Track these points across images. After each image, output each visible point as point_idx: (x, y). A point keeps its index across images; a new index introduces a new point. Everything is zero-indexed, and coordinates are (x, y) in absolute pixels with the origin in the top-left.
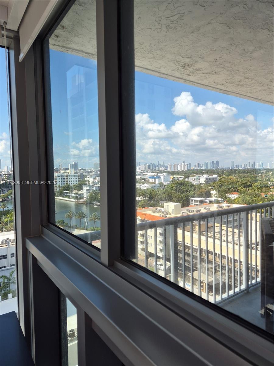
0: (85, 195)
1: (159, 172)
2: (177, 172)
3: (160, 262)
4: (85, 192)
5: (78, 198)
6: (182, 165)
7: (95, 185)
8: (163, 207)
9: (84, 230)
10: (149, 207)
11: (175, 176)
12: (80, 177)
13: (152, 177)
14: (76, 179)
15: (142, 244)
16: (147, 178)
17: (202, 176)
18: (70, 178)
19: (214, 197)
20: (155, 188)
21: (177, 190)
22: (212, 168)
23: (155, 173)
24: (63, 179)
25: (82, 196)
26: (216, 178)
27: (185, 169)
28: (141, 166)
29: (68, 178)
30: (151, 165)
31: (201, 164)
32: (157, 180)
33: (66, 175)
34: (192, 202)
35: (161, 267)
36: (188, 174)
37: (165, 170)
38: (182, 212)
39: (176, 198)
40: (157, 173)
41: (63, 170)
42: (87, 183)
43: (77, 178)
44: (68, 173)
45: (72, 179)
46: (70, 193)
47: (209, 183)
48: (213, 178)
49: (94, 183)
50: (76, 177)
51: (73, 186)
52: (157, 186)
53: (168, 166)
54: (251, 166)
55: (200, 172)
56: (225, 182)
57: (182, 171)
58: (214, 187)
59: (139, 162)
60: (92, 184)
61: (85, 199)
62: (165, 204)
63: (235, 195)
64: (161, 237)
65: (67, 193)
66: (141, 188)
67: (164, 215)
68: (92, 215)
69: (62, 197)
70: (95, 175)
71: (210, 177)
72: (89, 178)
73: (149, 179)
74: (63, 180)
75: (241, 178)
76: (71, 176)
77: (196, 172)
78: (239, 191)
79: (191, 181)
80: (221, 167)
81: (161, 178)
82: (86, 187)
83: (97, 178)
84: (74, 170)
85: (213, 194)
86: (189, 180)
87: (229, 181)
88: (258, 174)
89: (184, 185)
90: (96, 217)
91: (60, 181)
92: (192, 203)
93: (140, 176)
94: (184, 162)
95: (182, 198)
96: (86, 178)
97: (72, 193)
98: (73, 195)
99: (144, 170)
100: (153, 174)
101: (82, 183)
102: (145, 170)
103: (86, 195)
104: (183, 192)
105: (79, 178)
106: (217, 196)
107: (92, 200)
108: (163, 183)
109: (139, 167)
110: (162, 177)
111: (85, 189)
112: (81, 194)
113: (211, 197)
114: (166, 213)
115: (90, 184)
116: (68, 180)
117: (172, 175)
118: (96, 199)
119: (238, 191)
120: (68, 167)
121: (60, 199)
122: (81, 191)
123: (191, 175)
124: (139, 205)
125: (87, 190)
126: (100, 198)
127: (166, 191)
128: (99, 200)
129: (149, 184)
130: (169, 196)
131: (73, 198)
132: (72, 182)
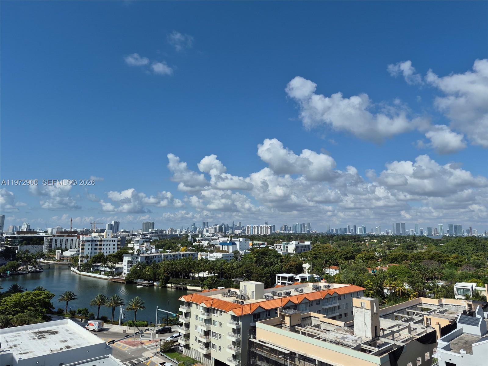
0: (125, 269)
1: (233, 237)
2: (258, 236)
4: (125, 265)
5: (114, 273)
6: (265, 228)
7: (141, 255)
8: (238, 287)
9: (118, 324)
10: (218, 288)
11: (255, 242)
12: (120, 243)
13: (224, 243)
14: (114, 245)
15: (206, 347)
16: (217, 245)
17: (290, 243)
18: (105, 243)
19: (307, 273)
20: (228, 259)
21: (258, 263)
22: (303, 232)
23: (228, 237)
24: (94, 245)
25: (120, 270)
26: (308, 246)
27: (269, 233)
28: (210, 227)
29: (103, 243)
30: (223, 226)
31: (289, 226)
32: (231, 247)
33: (99, 239)
34: (278, 279)
36: (273, 239)
37: (242, 233)
38: (266, 296)
39: (257, 274)
40: (231, 237)
41: (96, 232)
42: (131, 251)
43: (116, 243)
44: (103, 237)
45: (108, 245)
46: (102, 267)
47: (300, 253)
48: (305, 246)
49: (140, 251)
50: (114, 243)
51: (109, 255)
52: (231, 257)
53: (246, 228)
54: (351, 231)
55: (288, 238)
56: (320, 251)
57: (265, 236)
58: (306, 258)
59: (207, 222)
60: (137, 254)
61: (124, 275)
62: (242, 284)
63: (334, 270)
64: (235, 335)
65: (99, 266)
66: (209, 259)
67: (239, 300)
68: (132, 301)
69: (90, 272)
70: (144, 240)
71: (301, 244)
72: (133, 243)
73: (220, 246)
74: (94, 247)
75: (341, 247)
76: (107, 241)
77: (282, 237)
78: (339, 265)
79: (276, 249)
80: (314, 231)
81: (236, 244)
82: (127, 257)
83: (145, 243)
84: (113, 232)
85: (305, 268)
86: (274, 248)
87: (326, 250)
88: (360, 242)
89: (266, 255)
90: (137, 303)
91: (90, 249)
92: (279, 281)
93: (207, 242)
94: (266, 224)
95: (265, 274)
96: (129, 245)
97: (106, 267)
98: (107, 269)
99: (214, 234)
100: (226, 239)
101: (123, 251)
102: (215, 233)
103: (126, 270)
104: (266, 265)
105: (118, 245)
106: (311, 271)
107: (134, 278)
108: (239, 252)
109: (207, 229)
110: (238, 244)
111: (125, 261)
112: (119, 269)
113: (303, 273)
114: (243, 298)
115: (133, 253)
116: (102, 247)
117: (251, 241)
118: (140, 275)
119: (338, 265)
120: (104, 228)
121: (87, 276)
122: (120, 263)
123: (276, 241)
124: (204, 285)
125: (129, 262)
126: (147, 274)
127: (243, 264)
128: (145, 277)
129: (219, 253)
130: (247, 271)
131: (107, 273)
132: (108, 251)
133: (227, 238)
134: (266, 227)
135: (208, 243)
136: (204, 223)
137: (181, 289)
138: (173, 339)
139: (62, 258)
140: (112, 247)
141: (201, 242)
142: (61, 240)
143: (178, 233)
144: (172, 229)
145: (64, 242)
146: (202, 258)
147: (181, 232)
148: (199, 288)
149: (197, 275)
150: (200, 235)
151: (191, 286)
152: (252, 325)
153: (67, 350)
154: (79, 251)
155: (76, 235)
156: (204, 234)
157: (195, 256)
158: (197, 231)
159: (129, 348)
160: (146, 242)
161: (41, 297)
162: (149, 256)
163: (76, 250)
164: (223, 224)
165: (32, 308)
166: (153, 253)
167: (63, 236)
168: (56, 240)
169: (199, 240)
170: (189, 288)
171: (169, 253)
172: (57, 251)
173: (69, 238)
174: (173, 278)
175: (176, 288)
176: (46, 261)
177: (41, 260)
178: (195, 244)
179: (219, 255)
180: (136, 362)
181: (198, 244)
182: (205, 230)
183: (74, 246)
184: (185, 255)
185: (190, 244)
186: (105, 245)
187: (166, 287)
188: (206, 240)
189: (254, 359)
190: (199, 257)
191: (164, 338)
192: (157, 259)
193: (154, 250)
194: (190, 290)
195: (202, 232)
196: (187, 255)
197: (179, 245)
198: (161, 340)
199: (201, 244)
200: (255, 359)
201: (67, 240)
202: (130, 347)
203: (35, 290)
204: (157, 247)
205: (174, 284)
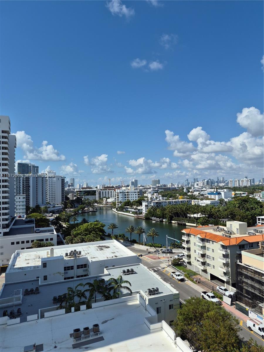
0: (144, 210)
1: (218, 188)
2: (240, 188)
3: (224, 287)
4: (144, 208)
5: (137, 213)
7: (153, 201)
8: (225, 226)
9: (143, 245)
10: (209, 225)
11: (237, 192)
12: (139, 193)
13: (212, 193)
14: (136, 195)
15: (203, 265)
16: (206, 194)
18: (131, 194)
20: (215, 204)
21: (241, 208)
23: (215, 189)
24: (124, 195)
25: (141, 211)
27: (248, 185)
28: (199, 182)
29: (129, 194)
30: (210, 181)
32: (217, 196)
33: (127, 191)
34: (259, 221)
35: (226, 292)
36: (253, 189)
37: (225, 185)
38: (249, 233)
39: (240, 216)
40: (217, 189)
41: (125, 187)
42: (146, 199)
43: (137, 194)
44: (129, 190)
45: (132, 195)
46: (130, 208)
49: (152, 199)
50: (136, 193)
51: (133, 201)
52: (217, 203)
53: (228, 182)
57: (245, 187)
59: (197, 178)
60: (150, 200)
61: (144, 214)
62: (228, 223)
64: (225, 259)
65: (128, 208)
66: (200, 205)
67: (226, 234)
68: (150, 231)
69: (123, 212)
70: (154, 191)
72: (147, 194)
73: (208, 195)
76: (132, 192)
77: (261, 188)
79: (256, 197)
81: (221, 194)
82: (144, 203)
83: (155, 194)
84: (134, 187)
86: (253, 196)
89: (248, 202)
90: (154, 232)
91: (122, 197)
92: (259, 222)
93: (198, 192)
94: (246, 178)
95: (247, 216)
96: (145, 195)
97: (132, 209)
98: (133, 210)
99: (202, 186)
100: (213, 190)
101: (141, 198)
102: (204, 186)
104: (248, 210)
105: (138, 195)
107: (150, 216)
108: (224, 200)
109: (197, 183)
110: (223, 193)
111: (144, 205)
112: (140, 210)
114: (229, 233)
115: (148, 200)
116: (129, 196)
117: (233, 191)
118: (154, 214)
120: (129, 184)
121: (122, 214)
122: (140, 206)
123: (256, 191)
124: (198, 222)
125: (146, 206)
126: (158, 214)
127: (228, 208)
128: (157, 216)
129: (208, 200)
130: (231, 214)
131: (133, 213)
132: (133, 198)
133: (214, 189)
134: (246, 181)
135: (199, 193)
136: (195, 179)
137: (181, 224)
138: (179, 257)
139: (107, 203)
140: (135, 196)
141: (194, 193)
142: (106, 192)
143: (176, 186)
144: (172, 184)
145: (107, 193)
146: (195, 204)
147: (178, 186)
148: (195, 225)
149: (192, 216)
150: (192, 188)
151: (189, 223)
152: (238, 252)
153: (116, 258)
154: (116, 199)
155: (113, 189)
156: (195, 187)
157: (190, 203)
158: (190, 185)
159: (151, 260)
160: (155, 193)
161: (99, 226)
162: (158, 202)
163: (114, 198)
164: (210, 179)
165: (94, 232)
166: (160, 200)
167: (106, 190)
168: (103, 192)
169: (191, 191)
170: (187, 224)
171: (171, 200)
172: (104, 199)
173: (110, 191)
174: (175, 217)
175: (178, 224)
176: (98, 205)
177: (96, 204)
178: (189, 194)
179: (208, 202)
180: (156, 270)
181: (191, 194)
182: (195, 184)
183: (113, 196)
184: (182, 202)
185: (186, 194)
186: (131, 195)
187: (171, 223)
188: (197, 191)
189: (241, 277)
190: (193, 203)
191: (173, 256)
192: (163, 204)
193: (161, 198)
194: (188, 226)
195: (193, 185)
196: (184, 201)
197: (178, 195)
198: (171, 257)
199: (193, 194)
200: (242, 277)
201: (108, 192)
202: (152, 259)
203: (95, 222)
204: (163, 196)
205: (176, 221)
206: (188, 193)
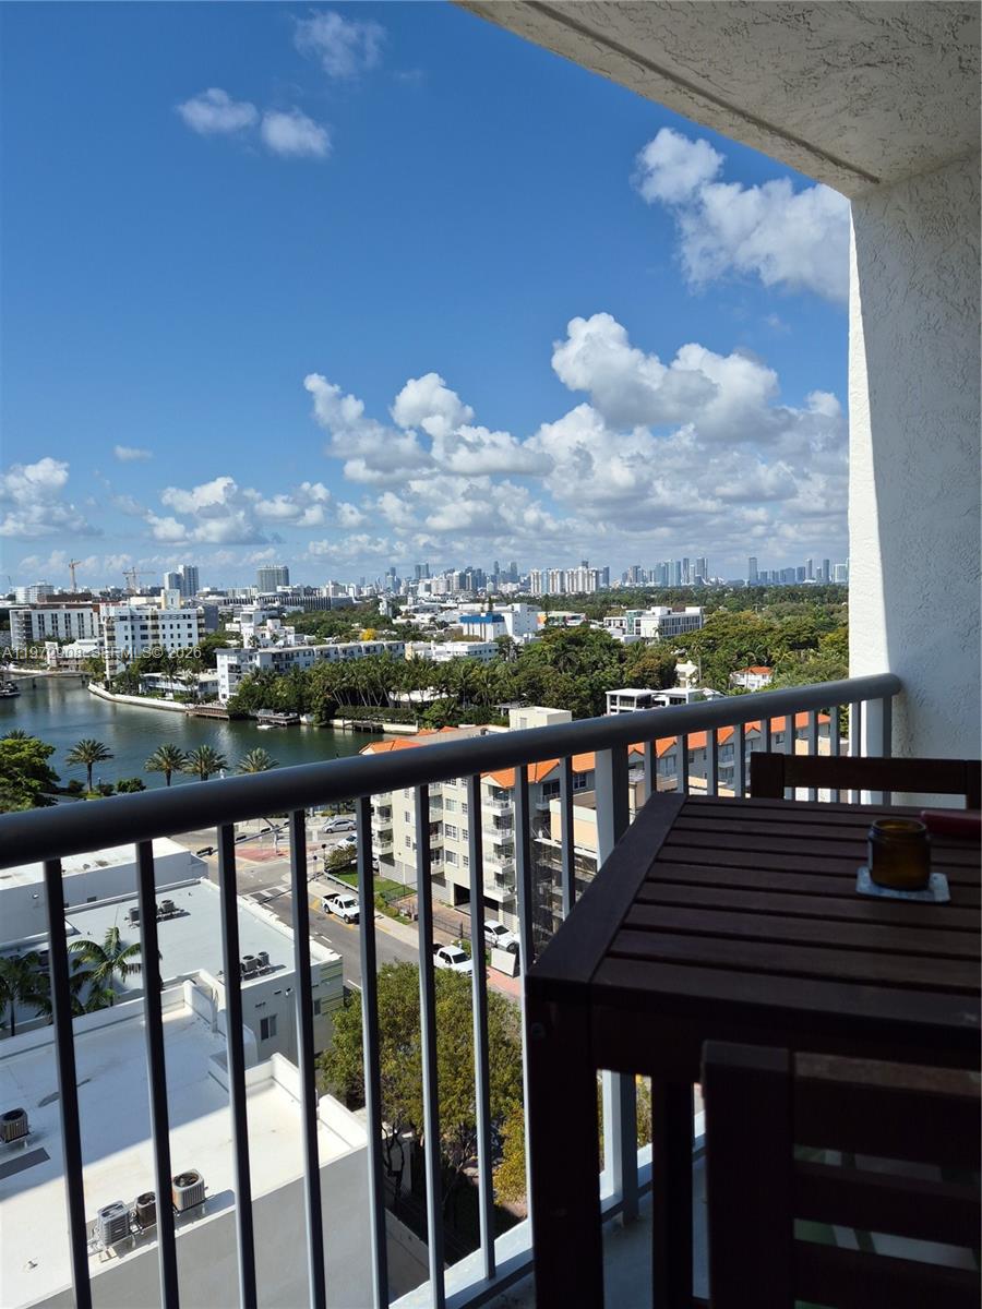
0: (223, 686)
1: (496, 601)
2: (563, 598)
3: (497, 920)
4: (223, 677)
5: (196, 696)
6: (580, 574)
7: (260, 651)
8: (504, 722)
10: (461, 726)
11: (554, 614)
12: (203, 621)
13: (473, 619)
14: (190, 626)
16: (454, 622)
17: (648, 612)
18: (167, 623)
19: (688, 686)
20: (484, 656)
21: (561, 664)
22: (683, 584)
23: (484, 602)
24: (137, 628)
25: (211, 689)
26: (696, 619)
27: (590, 588)
28: (435, 578)
29: (160, 623)
30: (469, 574)
31: (647, 568)
32: (490, 627)
33: (149, 613)
34: (612, 704)
35: (500, 937)
36: (602, 604)
37: (520, 591)
39: (557, 691)
40: (491, 602)
41: (141, 595)
42: (233, 642)
43: (194, 622)
44: (159, 607)
45: (175, 626)
46: (167, 680)
47: (673, 637)
48: (687, 619)
49: (258, 641)
50: (189, 621)
52: (490, 651)
53: (529, 578)
54: (814, 574)
55: (645, 600)
56: (725, 631)
57: (581, 596)
58: (688, 648)
59: (428, 565)
60: (250, 647)
61: (223, 701)
62: (515, 715)
63: (759, 677)
64: (499, 831)
65: (158, 679)
66: (434, 658)
68: (246, 759)
69: (137, 694)
70: (264, 612)
71: (676, 615)
72: (239, 622)
73: (462, 625)
74: (139, 632)
75: (782, 617)
76: (171, 617)
77: (627, 598)
78: (774, 662)
79: (609, 630)
80: (713, 580)
81: (503, 620)
82: (226, 657)
83: (269, 621)
84: (183, 594)
85: (684, 674)
86: (602, 626)
87: (740, 626)
88: (838, 603)
89: (583, 644)
90: (261, 765)
91: (130, 638)
92: (613, 707)
93: (429, 616)
94: (585, 564)
95: (578, 690)
96: (228, 625)
97: (175, 681)
98: (179, 687)
99: (445, 595)
100: (477, 607)
101: (214, 641)
102: (449, 593)
103: (227, 688)
104: (582, 670)
105: (200, 626)
106: (698, 681)
107: (249, 706)
108: (509, 639)
109: (428, 582)
110: (508, 618)
111: (223, 666)
112: (210, 685)
113: (678, 685)
115: (242, 645)
116: (160, 632)
117: (543, 610)
118: (263, 699)
119: (770, 664)
120: (161, 586)
121: (131, 703)
122: (210, 670)
123: (610, 609)
124: (426, 720)
125: (232, 668)
126: (280, 698)
127: (522, 667)
128: (277, 705)
129: (460, 643)
130: (532, 686)
131: (179, 697)
132: (176, 642)
133: (480, 605)
134: (584, 575)
135: (432, 619)
136: (418, 568)
137: (367, 730)
138: (353, 843)
139: (62, 662)
140: (185, 631)
141: (414, 618)
142: (55, 617)
143: (352, 593)
144: (336, 584)
145: (61, 622)
146: (416, 655)
147: (360, 592)
148: (413, 729)
149: (405, 698)
150: (410, 599)
151: (393, 722)
152: (540, 807)
153: (100, 868)
154: (102, 644)
155: (90, 602)
156: (420, 596)
157: (399, 652)
158: (401, 588)
159: (249, 865)
160: (272, 617)
161: (23, 754)
162: (280, 654)
163: (95, 641)
164: (469, 570)
165: (6, 780)
166: (289, 646)
167: (58, 607)
168: (41, 617)
169: (407, 612)
170: (387, 727)
171: (331, 645)
172: (47, 643)
173: (74, 612)
174: (345, 704)
175: (357, 729)
176: (23, 671)
177: (12, 668)
178: (399, 620)
179: (461, 648)
180: (269, 895)
181: (404, 621)
182: (421, 586)
183: (88, 632)
184: (372, 649)
185: (386, 622)
186: (168, 627)
187: (331, 726)
188: (427, 610)
189: (545, 884)
190: (409, 654)
191: (332, 841)
192: (301, 660)
193: (291, 638)
194: (391, 733)
195: (414, 591)
196: (378, 649)
197: (357, 625)
198: (324, 846)
199: (412, 620)
200: (550, 882)
201: (68, 616)
202: (252, 862)
203: (7, 737)
204: (300, 630)
205: (349, 719)
206: (395, 618)
